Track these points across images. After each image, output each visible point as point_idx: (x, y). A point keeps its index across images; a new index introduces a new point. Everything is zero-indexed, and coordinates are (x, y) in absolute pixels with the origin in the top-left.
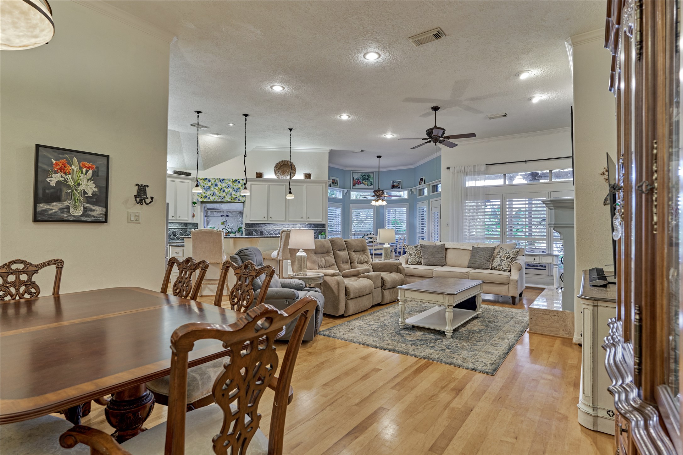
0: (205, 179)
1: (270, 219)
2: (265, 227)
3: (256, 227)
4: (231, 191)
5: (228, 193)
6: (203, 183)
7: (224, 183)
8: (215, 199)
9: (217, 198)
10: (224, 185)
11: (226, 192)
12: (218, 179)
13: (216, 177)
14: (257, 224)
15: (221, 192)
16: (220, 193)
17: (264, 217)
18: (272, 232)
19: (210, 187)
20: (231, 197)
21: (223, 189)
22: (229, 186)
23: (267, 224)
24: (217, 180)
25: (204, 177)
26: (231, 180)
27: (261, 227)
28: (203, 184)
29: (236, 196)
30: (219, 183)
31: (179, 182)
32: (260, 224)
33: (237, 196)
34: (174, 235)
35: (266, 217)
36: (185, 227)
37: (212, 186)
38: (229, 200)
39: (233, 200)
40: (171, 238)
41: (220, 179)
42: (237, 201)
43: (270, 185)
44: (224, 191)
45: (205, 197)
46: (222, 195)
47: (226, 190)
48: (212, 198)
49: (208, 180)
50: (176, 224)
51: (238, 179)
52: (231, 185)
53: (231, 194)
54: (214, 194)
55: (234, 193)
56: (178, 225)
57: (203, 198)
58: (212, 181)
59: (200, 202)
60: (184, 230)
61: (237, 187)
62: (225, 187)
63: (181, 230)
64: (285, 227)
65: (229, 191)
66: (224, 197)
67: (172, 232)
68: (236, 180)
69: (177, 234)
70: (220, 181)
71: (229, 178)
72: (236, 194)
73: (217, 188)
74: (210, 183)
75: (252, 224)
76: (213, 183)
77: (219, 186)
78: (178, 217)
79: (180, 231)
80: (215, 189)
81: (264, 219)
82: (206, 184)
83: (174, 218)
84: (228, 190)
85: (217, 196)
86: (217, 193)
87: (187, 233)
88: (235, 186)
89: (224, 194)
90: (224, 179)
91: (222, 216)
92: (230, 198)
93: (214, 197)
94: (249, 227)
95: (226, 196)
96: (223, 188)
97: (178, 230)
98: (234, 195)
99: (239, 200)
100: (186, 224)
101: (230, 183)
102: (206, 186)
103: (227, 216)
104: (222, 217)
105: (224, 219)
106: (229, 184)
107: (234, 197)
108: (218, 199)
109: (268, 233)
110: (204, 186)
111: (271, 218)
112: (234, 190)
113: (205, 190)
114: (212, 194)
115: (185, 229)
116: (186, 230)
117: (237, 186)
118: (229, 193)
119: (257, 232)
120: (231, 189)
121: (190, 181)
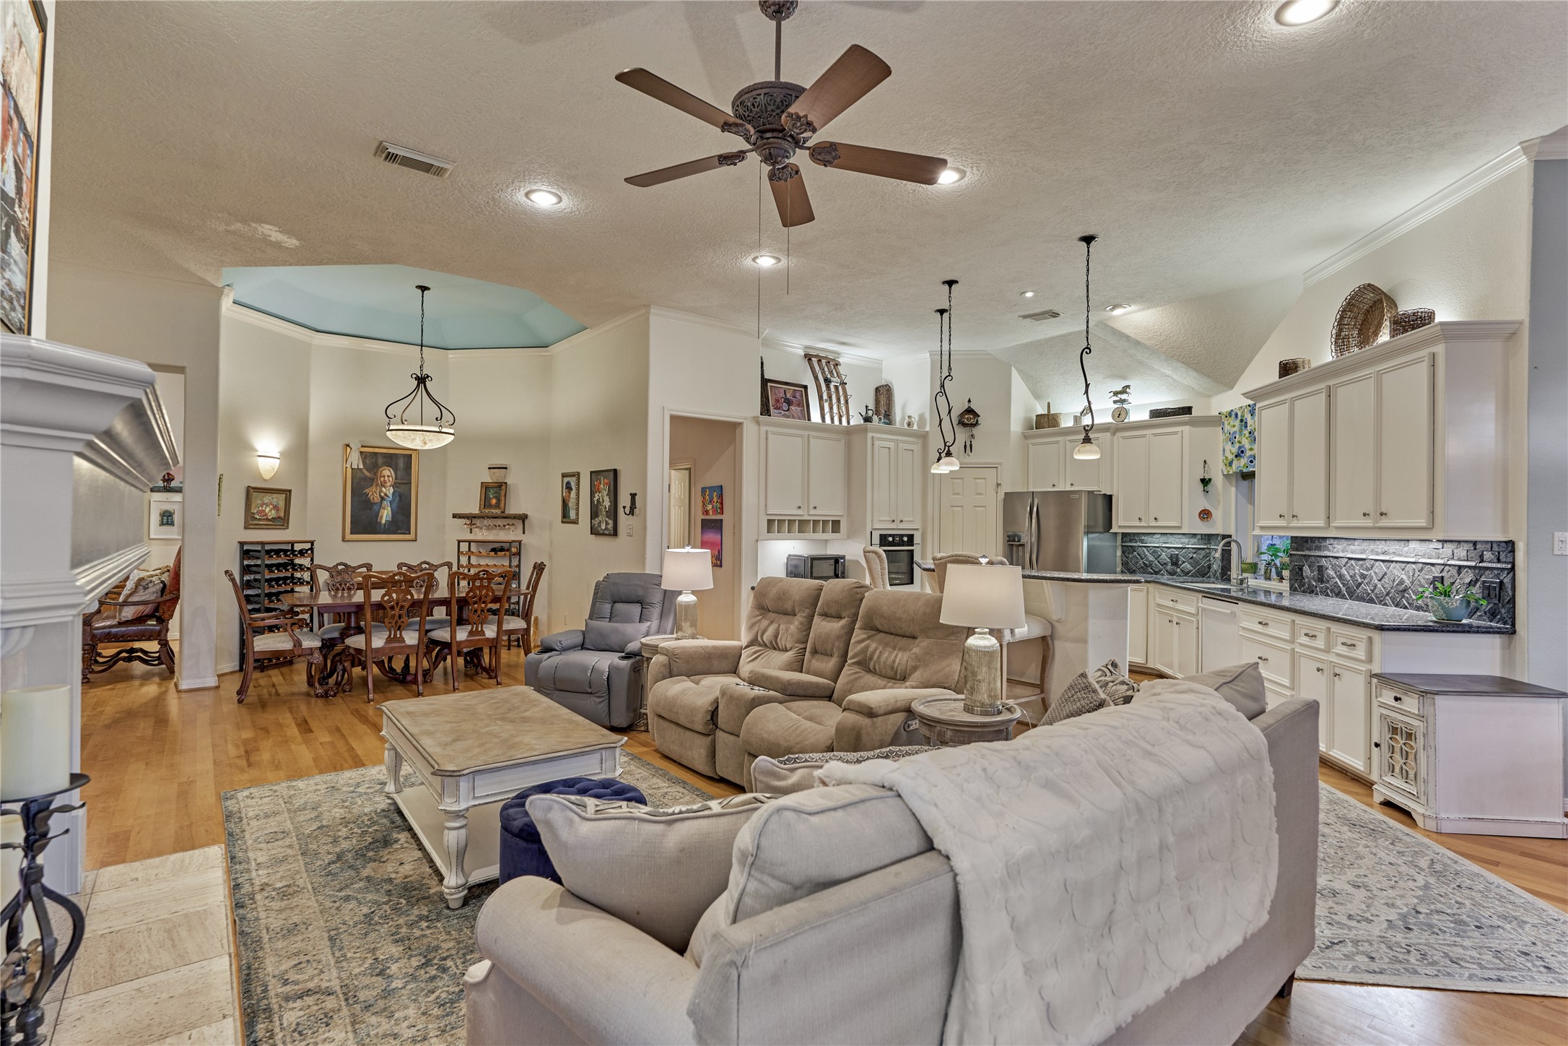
0: (1230, 415)
2: (1329, 550)
3: (1310, 550)
6: (1228, 425)
13: (1243, 405)
14: (1312, 539)
17: (1281, 516)
18: (1343, 570)
24: (1246, 411)
25: (1229, 409)
27: (1319, 548)
28: (1228, 428)
31: (1155, 435)
34: (1176, 564)
36: (1205, 544)
40: (1167, 571)
41: (1250, 406)
43: (1293, 400)
45: (1231, 464)
49: (1233, 416)
50: (1180, 536)
54: (1243, 452)
56: (1185, 540)
57: (1228, 465)
58: (1239, 415)
59: (1234, 480)
60: (1203, 553)
63: (1194, 551)
64: (1377, 554)
67: (1169, 556)
69: (1184, 562)
74: (1237, 422)
75: (1302, 538)
76: (1240, 420)
78: (1152, 519)
79: (1191, 555)
82: (1231, 426)
83: (1143, 524)
87: (1209, 560)
94: (1297, 550)
97: (1184, 551)
102: (1232, 431)
109: (1336, 573)
110: (1229, 434)
113: (1231, 443)
115: (1204, 549)
116: (1207, 551)
119: (1312, 566)
121: (1186, 429)
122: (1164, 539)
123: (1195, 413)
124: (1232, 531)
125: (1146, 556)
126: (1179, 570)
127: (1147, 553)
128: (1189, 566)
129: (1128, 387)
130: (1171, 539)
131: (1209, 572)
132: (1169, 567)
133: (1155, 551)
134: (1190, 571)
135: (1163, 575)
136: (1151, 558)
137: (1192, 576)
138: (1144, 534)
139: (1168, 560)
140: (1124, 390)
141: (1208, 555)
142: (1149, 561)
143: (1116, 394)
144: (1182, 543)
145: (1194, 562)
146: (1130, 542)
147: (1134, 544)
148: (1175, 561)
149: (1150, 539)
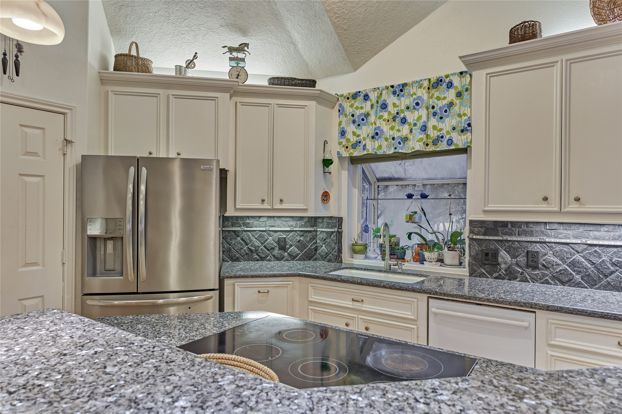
0: (355, 96)
1: (574, 207)
2: (548, 236)
3: (511, 234)
4: (424, 118)
5: (415, 125)
6: (352, 106)
7: (403, 96)
8: (380, 147)
9: (385, 144)
10: (405, 101)
11: (410, 124)
12: (387, 88)
13: (382, 85)
14: (514, 224)
15: (397, 125)
16: (392, 128)
17: (545, 199)
18: (578, 257)
19: (367, 115)
20: (423, 136)
21: (402, 115)
22: (417, 104)
23: (556, 226)
24: (384, 92)
25: (354, 91)
26: (426, 84)
27: (531, 234)
28: (351, 110)
29: (441, 130)
30: (391, 100)
31: (280, 106)
32: (527, 223)
33: (444, 132)
34: (283, 248)
35: (554, 197)
36: (312, 226)
37: (372, 113)
38: (419, 147)
39: (431, 144)
40: (274, 256)
41: (392, 87)
42: (443, 146)
43: (572, 62)
44: (404, 121)
45: (354, 146)
46: (399, 134)
47: (411, 117)
48: (371, 147)
49: (362, 97)
50: (288, 219)
51: (447, 76)
52: (425, 97)
53: (424, 128)
54: (377, 134)
55: (433, 122)
56: (293, 223)
57: (350, 147)
58: (373, 96)
59: (346, 163)
60: (309, 235)
61: (445, 102)
62: (408, 108)
63: (302, 233)
65: (420, 118)
66: (406, 139)
67: (277, 239)
68: (440, 81)
69: (291, 246)
70: (394, 93)
71: (418, 79)
72: (440, 125)
73: (386, 115)
74: (369, 103)
75: (495, 223)
76: (374, 101)
77: (390, 108)
78: (277, 200)
79: (298, 238)
80: (381, 117)
81: (544, 207)
82: (357, 108)
83: (266, 206)
84: (416, 114)
85: (386, 140)
86: (385, 128)
87: (316, 243)
88: (438, 98)
89: (405, 130)
90: (404, 85)
91: (410, 196)
92: (420, 140)
93: (377, 144)
94: (485, 234)
95: (410, 137)
96: (403, 112)
97: (291, 234)
98: (435, 127)
99: (450, 142)
100: (314, 221)
101: (422, 93)
102: (358, 112)
103: (424, 196)
104: (410, 200)
105: (415, 205)
106: (419, 98)
107: (433, 134)
108: (389, 147)
109: (562, 259)
110: (353, 116)
111: (577, 199)
112: (435, 114)
113: (356, 124)
114: (372, 133)
115: (310, 231)
116: (314, 233)
117: (445, 98)
118: (420, 124)
119: (513, 252)
120: (423, 112)
121: (312, 104)
122: (270, 222)
123: (318, 86)
124: (343, 214)
125: (251, 241)
126: (286, 254)
127: (252, 238)
128: (296, 249)
129: (247, 45)
130: (278, 222)
131: (315, 254)
132: (276, 252)
133: (261, 236)
134: (298, 255)
135: (269, 260)
136: (257, 243)
137: (300, 260)
138: (248, 217)
139: (275, 244)
140: (242, 48)
141: (314, 238)
142: (255, 247)
143: (231, 50)
144: (289, 226)
145: (301, 245)
146: (233, 226)
147: (237, 229)
148: (282, 245)
149: (255, 223)
